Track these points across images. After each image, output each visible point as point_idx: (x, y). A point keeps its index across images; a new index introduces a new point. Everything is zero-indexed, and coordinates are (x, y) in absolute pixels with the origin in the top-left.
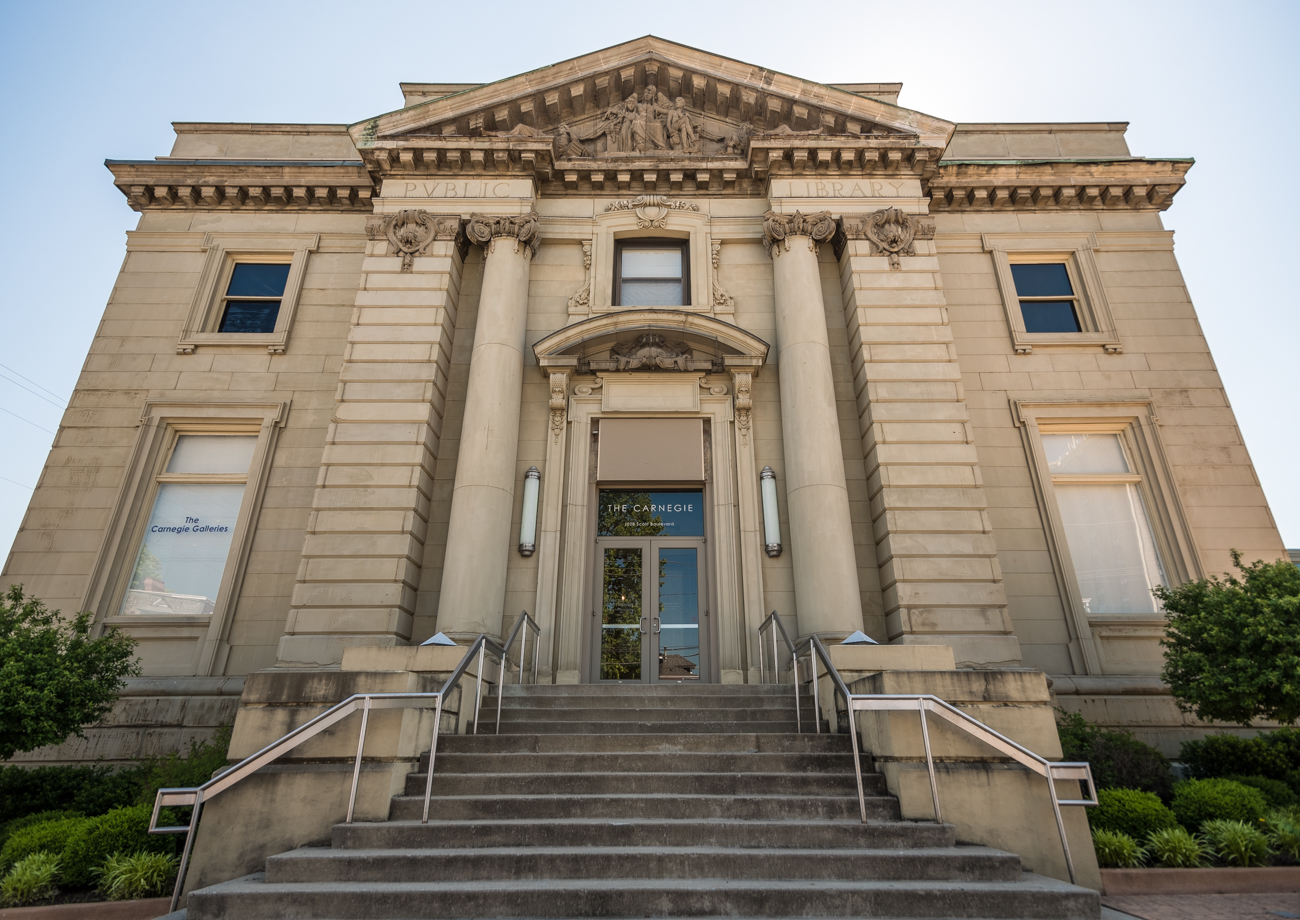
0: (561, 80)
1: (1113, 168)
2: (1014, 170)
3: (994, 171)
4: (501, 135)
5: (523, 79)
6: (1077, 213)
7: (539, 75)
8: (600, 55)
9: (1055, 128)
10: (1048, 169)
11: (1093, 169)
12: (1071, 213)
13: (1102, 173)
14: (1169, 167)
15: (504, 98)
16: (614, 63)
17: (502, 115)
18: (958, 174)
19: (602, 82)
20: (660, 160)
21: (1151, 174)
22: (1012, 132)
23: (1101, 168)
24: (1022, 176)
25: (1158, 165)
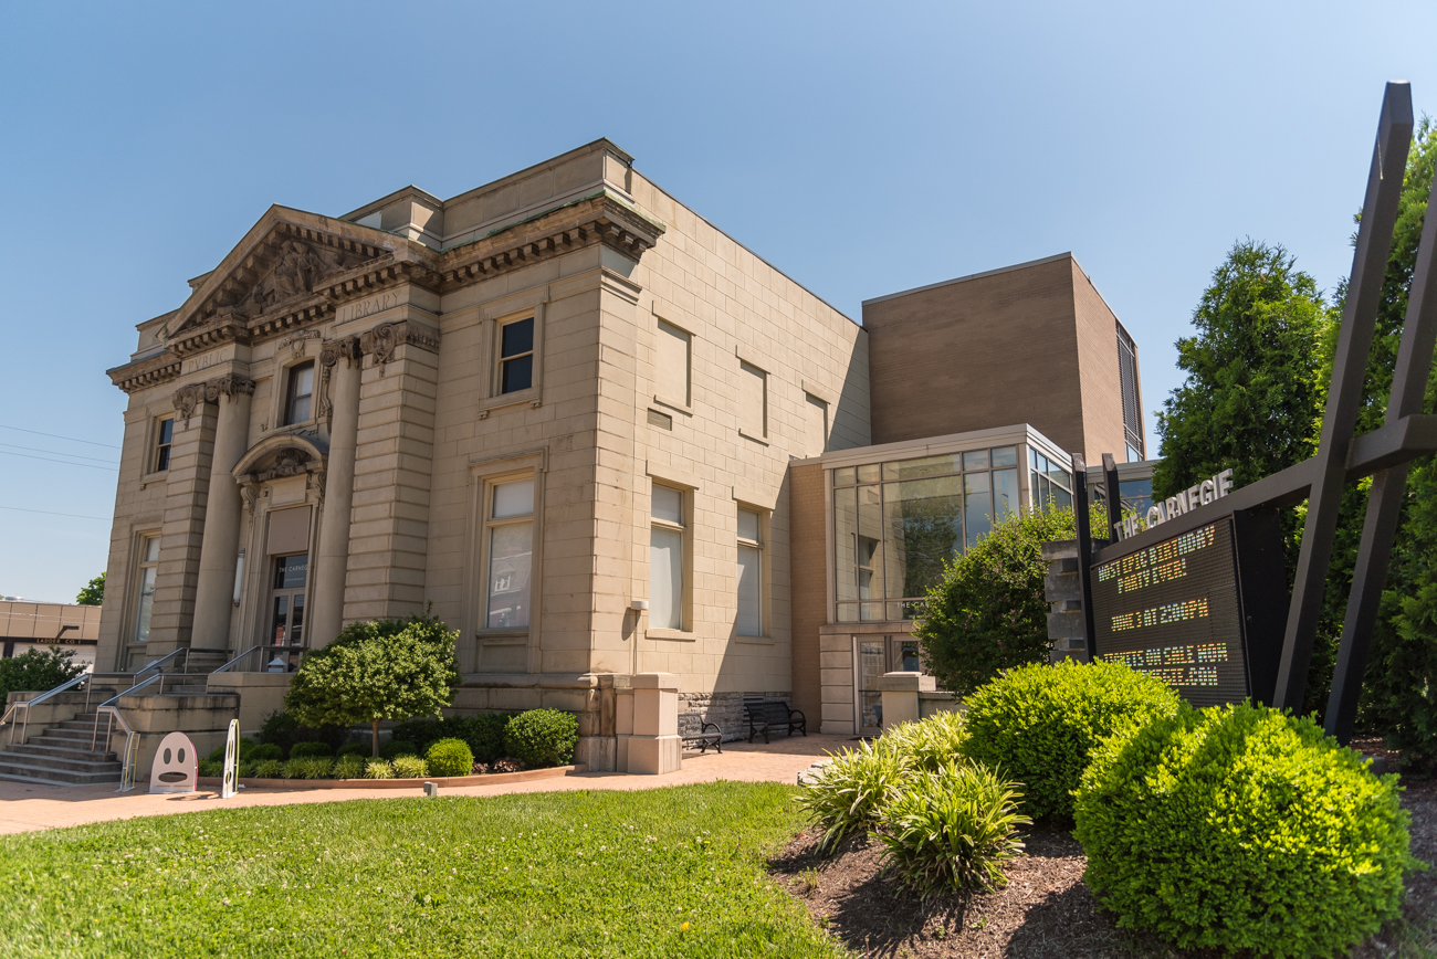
0: (239, 260)
1: (551, 218)
2: (488, 242)
3: (476, 247)
4: (212, 319)
5: (220, 268)
6: (546, 262)
7: (227, 262)
8: (253, 232)
9: (551, 164)
10: (509, 234)
11: (538, 224)
12: (542, 264)
13: (545, 226)
14: (589, 205)
15: (216, 285)
16: (262, 234)
17: (209, 307)
18: (457, 256)
19: (260, 250)
20: (292, 306)
21: (579, 216)
22: (525, 179)
23: (542, 221)
24: (496, 245)
25: (581, 206)
